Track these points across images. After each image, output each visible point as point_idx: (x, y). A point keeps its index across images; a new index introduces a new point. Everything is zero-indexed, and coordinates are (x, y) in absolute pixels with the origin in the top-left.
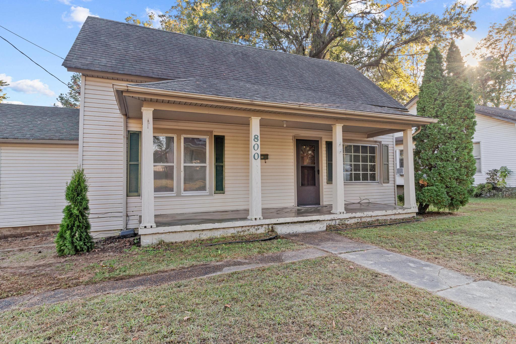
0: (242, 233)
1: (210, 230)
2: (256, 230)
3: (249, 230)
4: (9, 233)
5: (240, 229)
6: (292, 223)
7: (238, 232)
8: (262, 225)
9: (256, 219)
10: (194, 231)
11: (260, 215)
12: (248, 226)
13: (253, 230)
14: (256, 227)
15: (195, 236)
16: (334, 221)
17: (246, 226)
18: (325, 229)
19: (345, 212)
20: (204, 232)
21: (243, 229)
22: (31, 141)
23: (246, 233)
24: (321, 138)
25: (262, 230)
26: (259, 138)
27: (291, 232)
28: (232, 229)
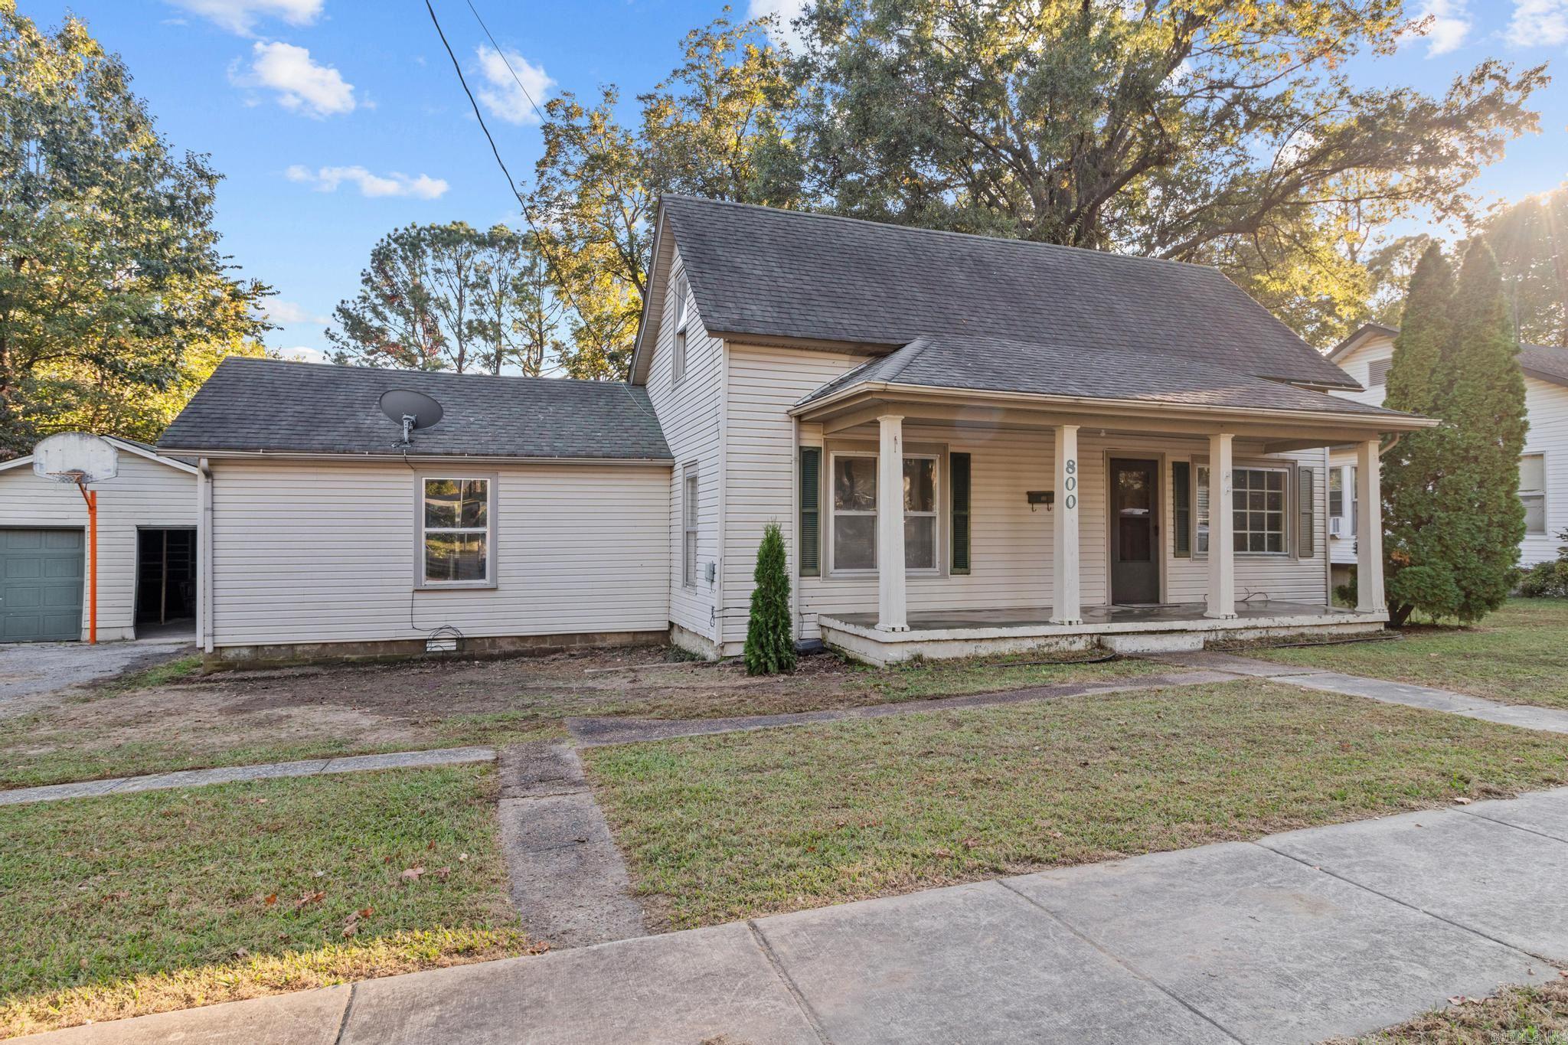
0: (1046, 649)
1: (993, 639)
2: (1071, 644)
3: (1057, 643)
5: (1042, 642)
6: (1134, 633)
7: (1039, 646)
8: (1080, 635)
9: (1070, 623)
10: (967, 640)
11: (1076, 616)
12: (1057, 636)
13: (1064, 644)
14: (1070, 639)
15: (968, 650)
16: (1214, 633)
17: (1052, 636)
18: (1201, 646)
19: (1236, 616)
20: (984, 644)
21: (1049, 641)
23: (1052, 649)
24: (1163, 455)
25: (1080, 645)
27: (1140, 650)
28: (1030, 640)
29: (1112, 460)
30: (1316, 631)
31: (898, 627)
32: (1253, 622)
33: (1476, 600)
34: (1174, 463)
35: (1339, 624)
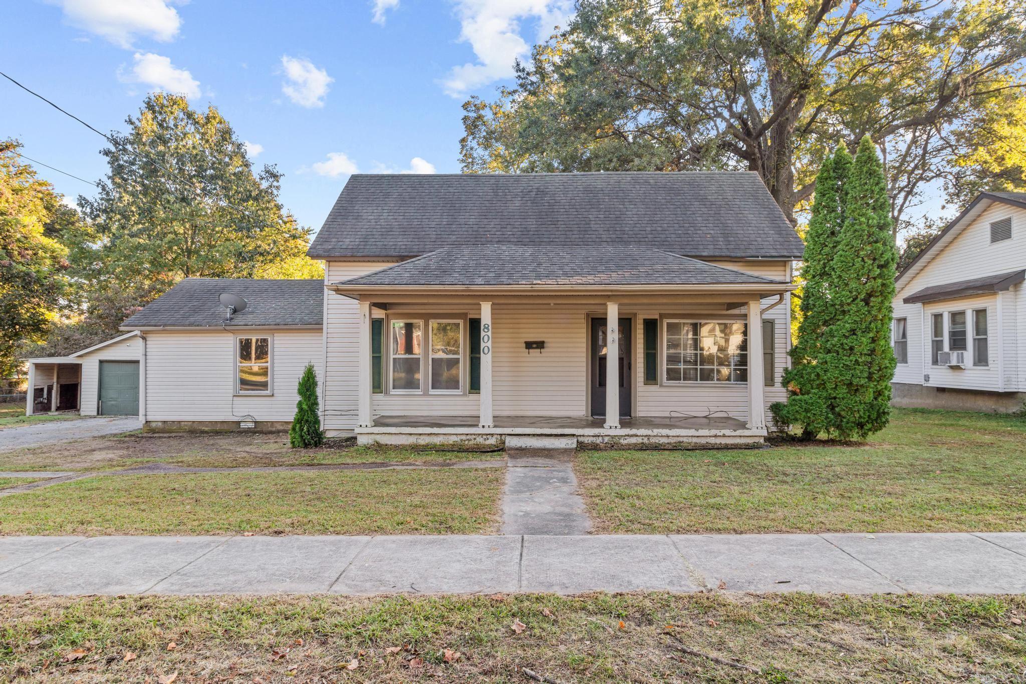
0: (466, 442)
1: (429, 434)
2: (485, 440)
3: (475, 439)
4: (281, 428)
5: (464, 437)
6: (534, 435)
7: (462, 440)
8: (492, 435)
9: (483, 427)
10: (411, 434)
11: (490, 422)
12: (474, 434)
13: (480, 440)
14: (485, 437)
15: (411, 440)
17: (471, 434)
18: (574, 446)
19: (619, 426)
20: (422, 437)
21: (468, 437)
22: (299, 326)
23: (471, 442)
24: (635, 314)
25: (492, 441)
26: (490, 328)
27: (524, 446)
28: (455, 436)
29: (592, 319)
30: (690, 440)
31: (364, 424)
32: (634, 431)
33: (848, 423)
34: (645, 320)
35: (716, 436)
